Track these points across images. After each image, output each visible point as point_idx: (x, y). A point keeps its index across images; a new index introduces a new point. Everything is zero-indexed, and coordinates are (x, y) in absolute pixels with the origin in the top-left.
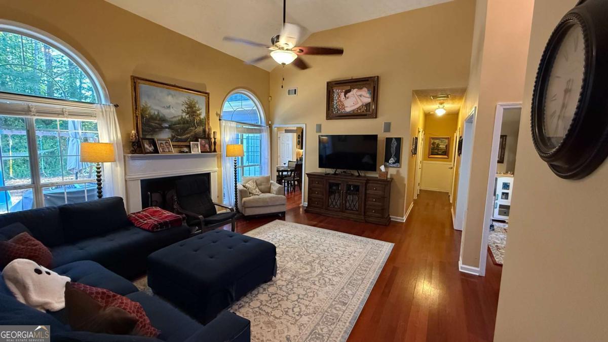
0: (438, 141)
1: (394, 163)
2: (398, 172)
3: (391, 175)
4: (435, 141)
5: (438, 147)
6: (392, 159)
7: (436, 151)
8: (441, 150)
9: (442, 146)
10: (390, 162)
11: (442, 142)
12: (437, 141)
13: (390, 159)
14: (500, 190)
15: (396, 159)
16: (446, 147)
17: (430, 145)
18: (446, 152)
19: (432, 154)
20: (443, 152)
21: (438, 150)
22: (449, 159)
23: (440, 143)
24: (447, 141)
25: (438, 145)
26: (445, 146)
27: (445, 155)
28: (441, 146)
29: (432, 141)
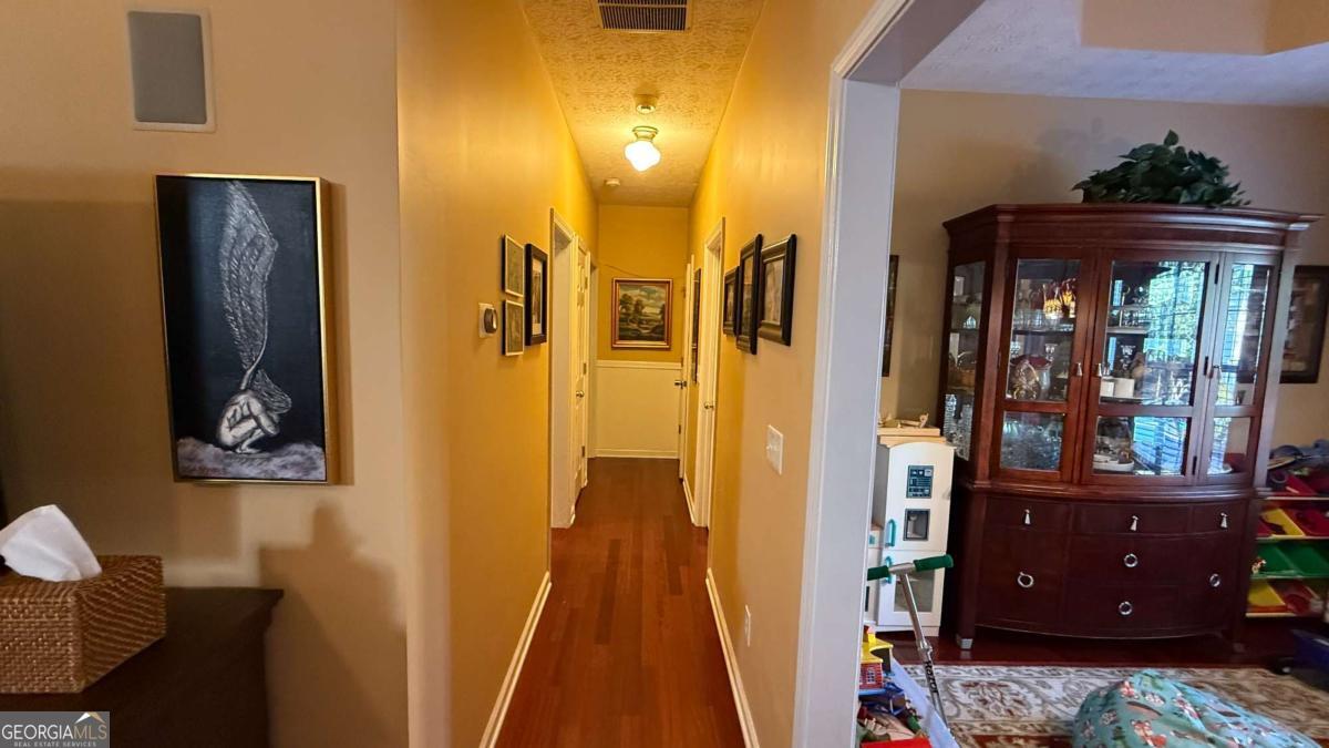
0: (637, 292)
1: (267, 445)
2: (324, 520)
3: (265, 555)
4: (629, 293)
5: (641, 314)
6: (246, 402)
7: (635, 326)
8: (648, 321)
9: (651, 310)
10: (227, 436)
11: (649, 294)
12: (635, 294)
13: (226, 400)
14: (899, 503)
15: (283, 402)
16: (662, 312)
17: (613, 308)
18: (661, 332)
19: (622, 338)
20: (654, 330)
21: (640, 322)
22: (672, 353)
23: (645, 301)
24: (662, 293)
25: (639, 305)
26: (658, 311)
27: (662, 340)
28: (647, 310)
29: (621, 293)
